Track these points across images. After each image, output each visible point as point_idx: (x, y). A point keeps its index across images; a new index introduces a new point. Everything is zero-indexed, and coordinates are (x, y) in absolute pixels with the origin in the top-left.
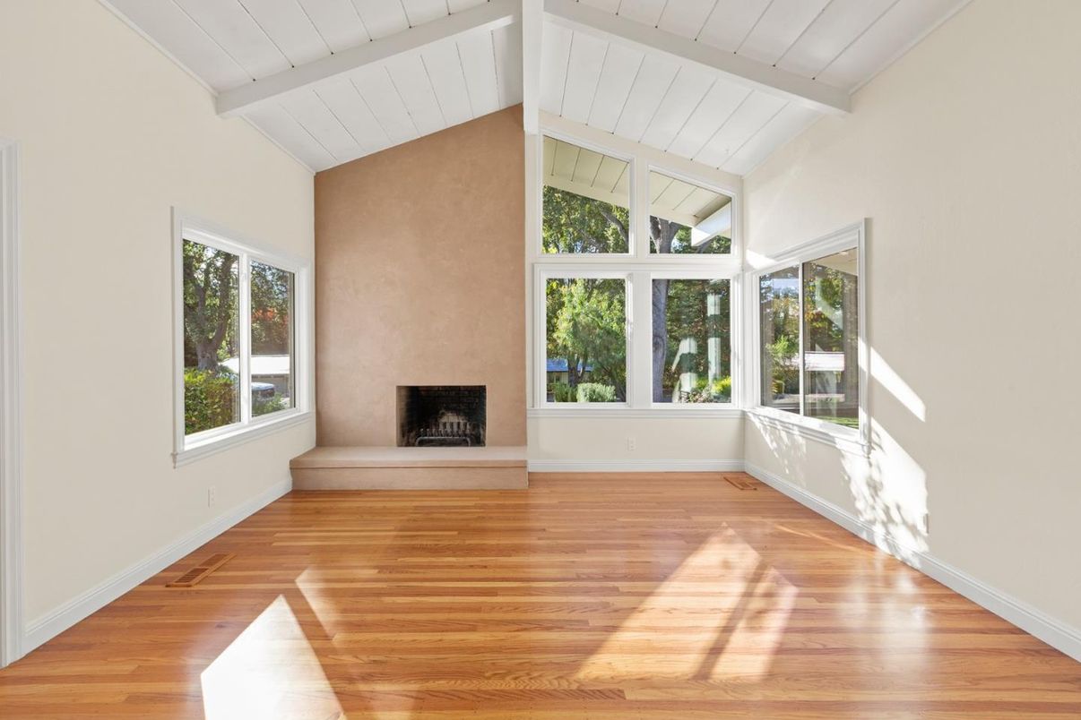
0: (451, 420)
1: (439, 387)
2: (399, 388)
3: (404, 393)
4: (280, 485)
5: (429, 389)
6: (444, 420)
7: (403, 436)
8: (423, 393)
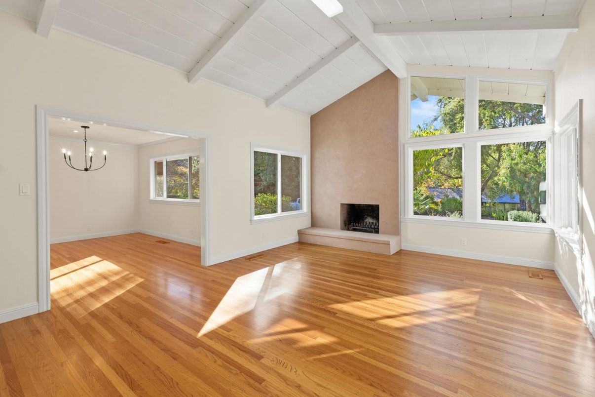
0: (369, 220)
1: (364, 205)
2: (342, 205)
3: (345, 207)
4: (293, 238)
5: (359, 205)
6: (367, 220)
7: (345, 226)
8: (357, 207)
